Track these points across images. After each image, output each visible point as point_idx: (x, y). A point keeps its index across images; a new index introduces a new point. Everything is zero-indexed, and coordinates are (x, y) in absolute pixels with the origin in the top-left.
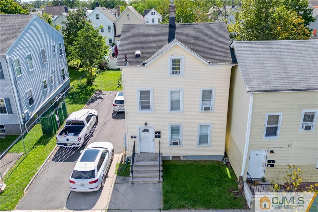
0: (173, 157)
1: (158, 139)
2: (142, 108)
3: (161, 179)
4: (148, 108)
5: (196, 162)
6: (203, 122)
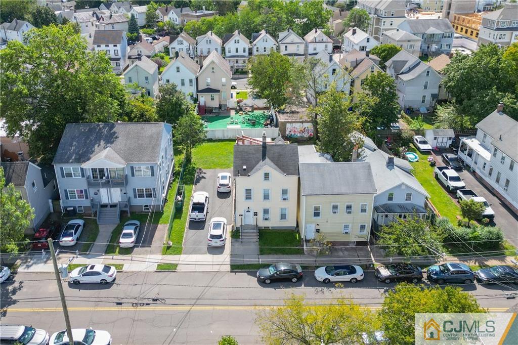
0: (264, 227)
1: (255, 217)
2: (247, 198)
3: (258, 240)
4: (250, 198)
5: (279, 230)
6: (283, 207)
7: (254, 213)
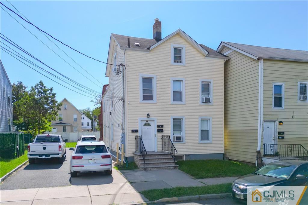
1: (160, 134)
2: (144, 97)
4: (151, 98)
6: (204, 115)
7: (157, 127)
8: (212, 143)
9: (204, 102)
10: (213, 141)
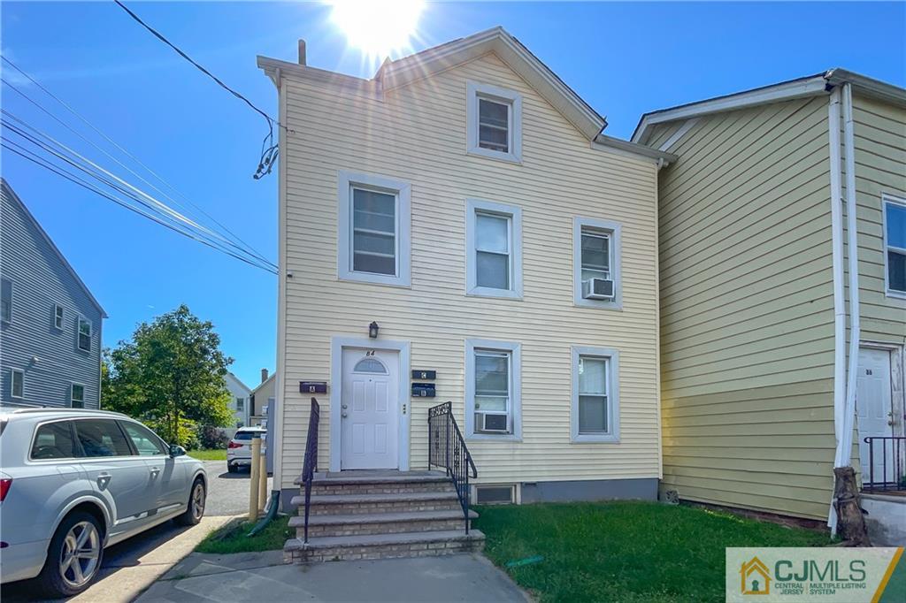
1: (423, 403)
2: (361, 264)
7: (408, 375)
8: (619, 444)
9: (592, 294)
10: (623, 436)
